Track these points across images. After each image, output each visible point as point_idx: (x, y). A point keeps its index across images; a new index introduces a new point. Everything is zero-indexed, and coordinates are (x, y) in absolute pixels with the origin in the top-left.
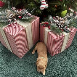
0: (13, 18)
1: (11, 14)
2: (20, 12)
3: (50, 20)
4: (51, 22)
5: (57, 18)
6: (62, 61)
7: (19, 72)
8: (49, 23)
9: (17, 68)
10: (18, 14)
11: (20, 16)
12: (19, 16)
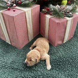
4: (52, 9)
6: (66, 50)
7: (18, 62)
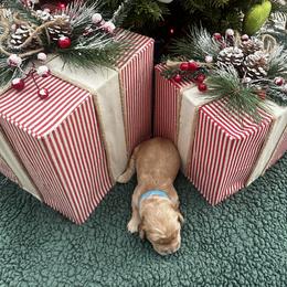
0: (28, 48)
1: (19, 31)
2: (62, 17)
3: (200, 51)
4: (209, 59)
5: (231, 42)
6: (260, 224)
8: (199, 64)
9: (71, 272)
10: (51, 26)
11: (63, 38)
12: (56, 35)
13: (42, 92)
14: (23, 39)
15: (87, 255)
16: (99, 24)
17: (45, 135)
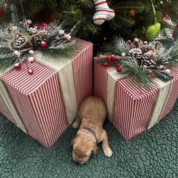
0: (24, 47)
1: (20, 38)
2: (43, 31)
6: (154, 152)
8: (118, 57)
9: (41, 176)
10: (38, 36)
11: (43, 43)
12: (40, 41)
13: (30, 71)
14: (22, 43)
15: (51, 166)
16: (63, 35)
17: (30, 94)
